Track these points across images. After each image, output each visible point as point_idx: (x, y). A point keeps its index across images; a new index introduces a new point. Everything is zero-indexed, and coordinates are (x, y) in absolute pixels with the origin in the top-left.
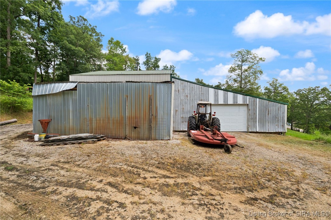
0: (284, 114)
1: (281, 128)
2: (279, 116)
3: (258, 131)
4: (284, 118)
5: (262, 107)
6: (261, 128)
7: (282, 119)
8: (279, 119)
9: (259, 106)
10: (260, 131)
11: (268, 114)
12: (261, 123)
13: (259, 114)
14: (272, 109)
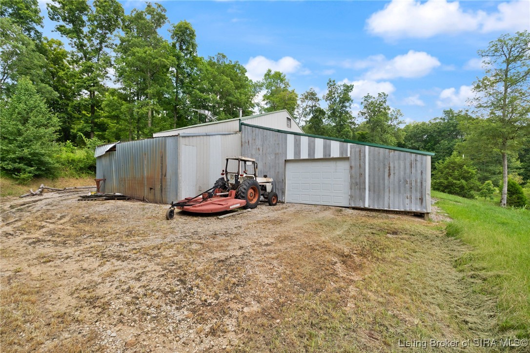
0: (424, 175)
1: (416, 204)
2: (414, 179)
3: (367, 206)
4: (424, 183)
5: (376, 162)
6: (374, 202)
7: (419, 184)
8: (414, 184)
9: (370, 160)
10: (371, 208)
11: (389, 175)
12: (374, 191)
13: (369, 176)
14: (396, 165)
